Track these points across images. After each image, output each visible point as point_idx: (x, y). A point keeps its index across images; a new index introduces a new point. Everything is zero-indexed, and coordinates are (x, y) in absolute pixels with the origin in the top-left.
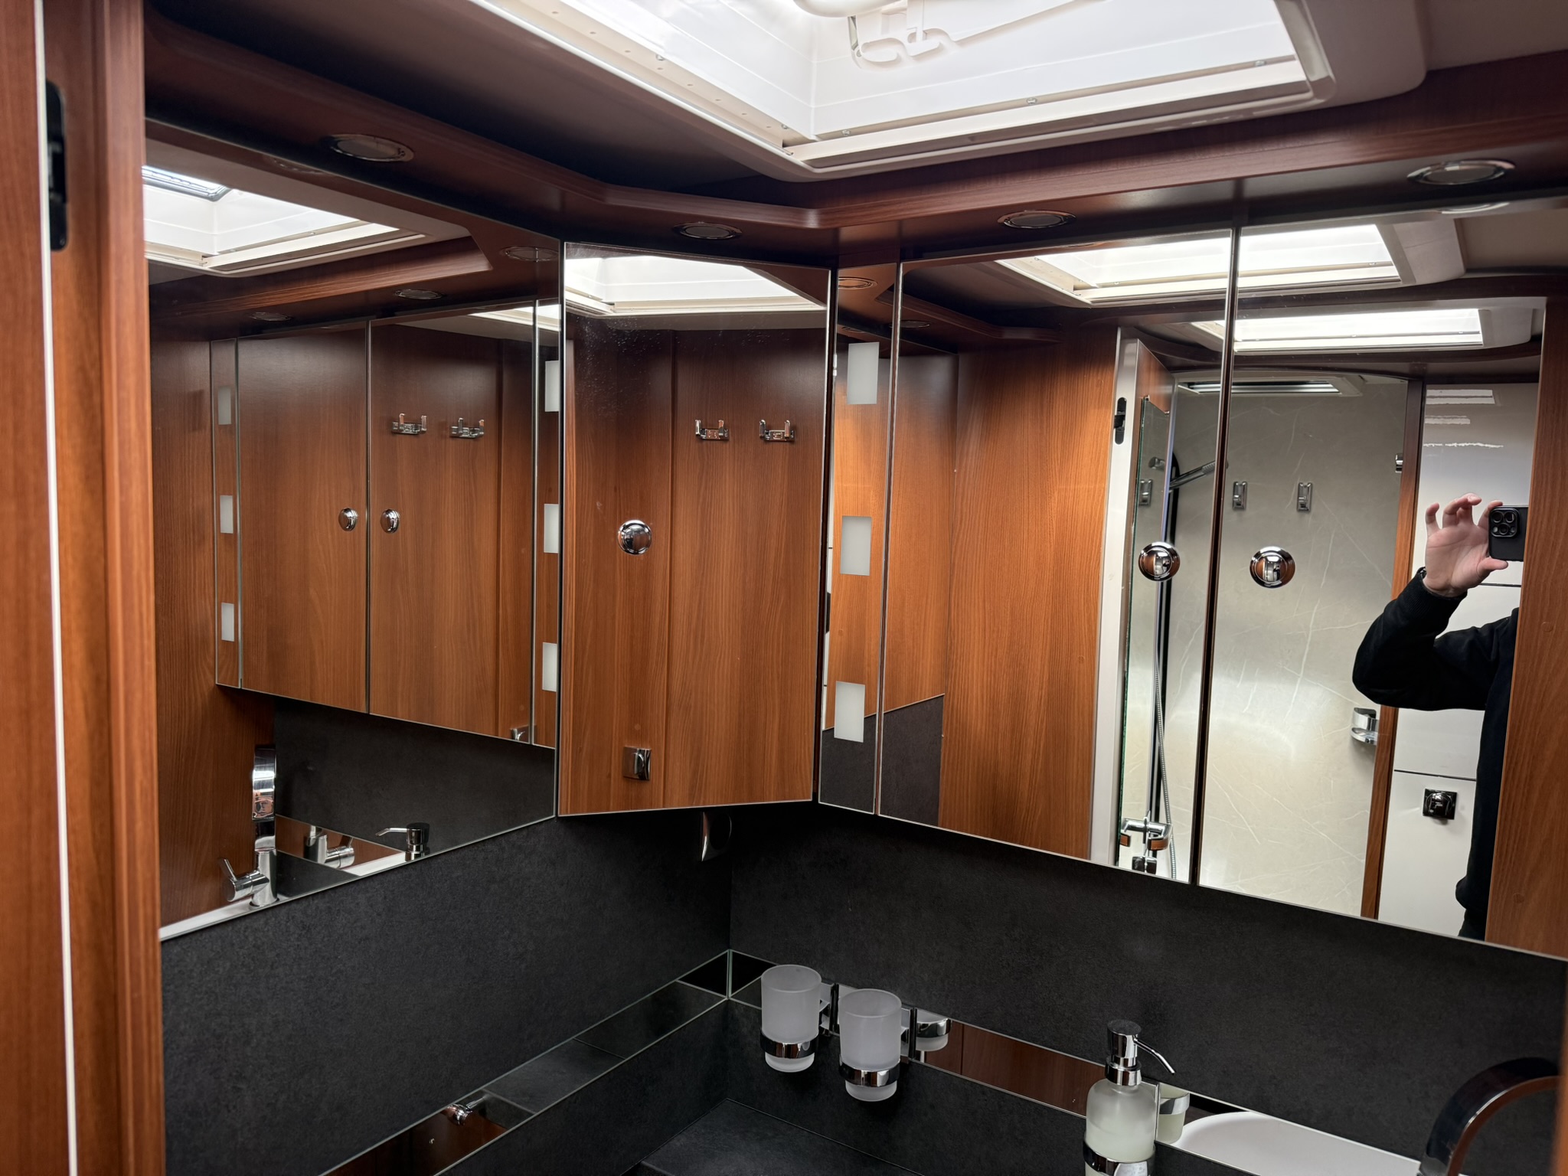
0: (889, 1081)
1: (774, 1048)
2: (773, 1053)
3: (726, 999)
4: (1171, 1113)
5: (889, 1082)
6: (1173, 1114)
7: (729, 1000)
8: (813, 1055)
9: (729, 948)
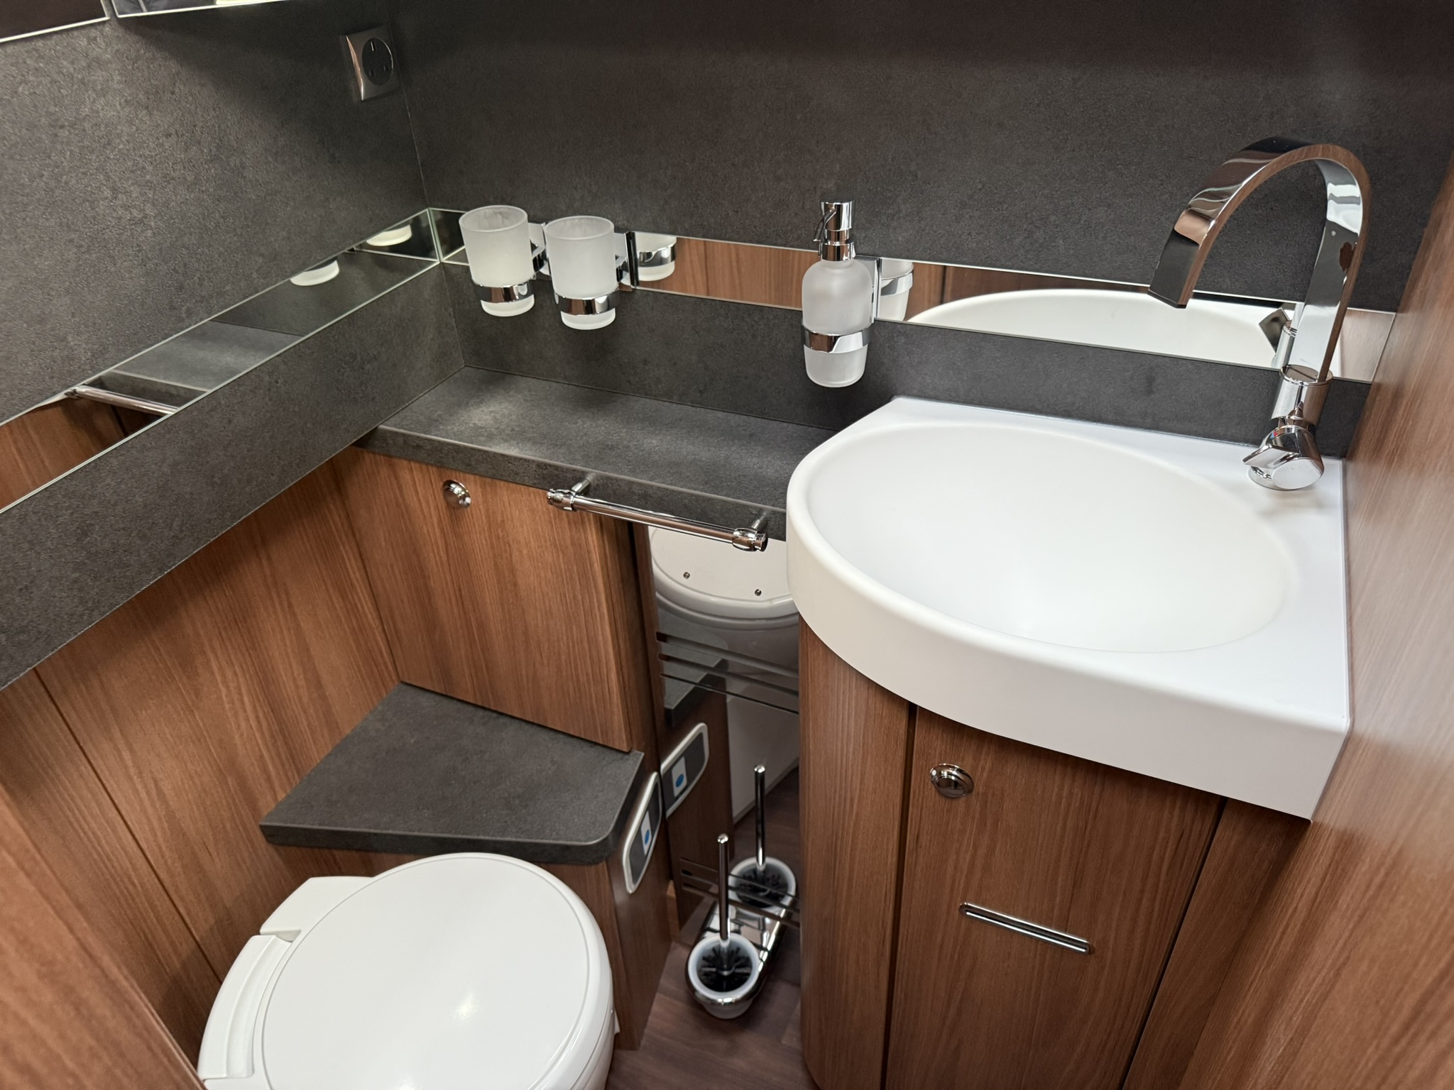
0: (608, 306)
1: (488, 294)
2: (489, 300)
3: (438, 263)
4: (894, 293)
5: (609, 308)
6: (896, 294)
7: (442, 264)
8: (532, 296)
9: (427, 207)
